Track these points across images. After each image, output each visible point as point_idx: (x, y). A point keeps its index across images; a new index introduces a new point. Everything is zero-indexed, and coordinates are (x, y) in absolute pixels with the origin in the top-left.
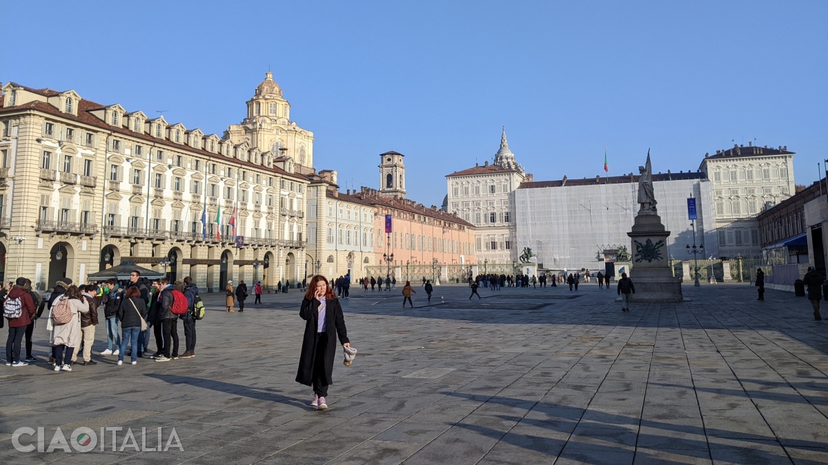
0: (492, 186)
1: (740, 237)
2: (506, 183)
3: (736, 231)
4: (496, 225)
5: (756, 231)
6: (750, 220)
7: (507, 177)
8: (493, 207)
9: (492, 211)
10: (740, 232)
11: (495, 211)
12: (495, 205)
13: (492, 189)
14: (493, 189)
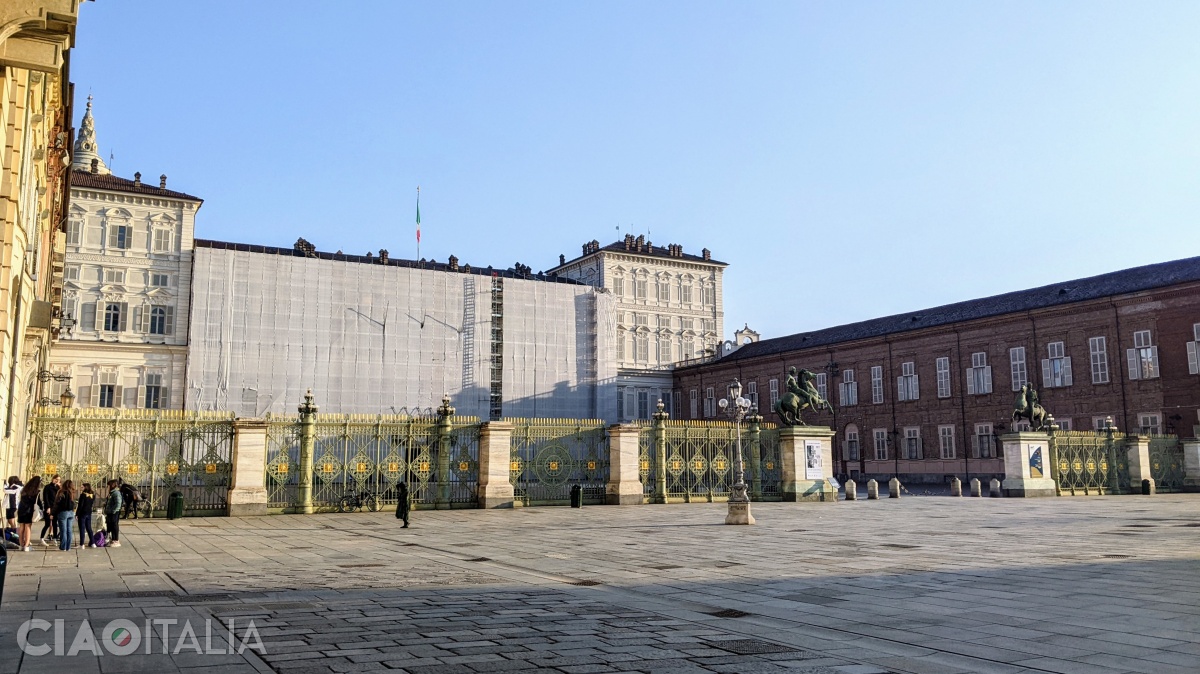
0: (122, 229)
1: (646, 404)
2: (166, 227)
3: (640, 394)
4: (121, 339)
5: (669, 395)
6: (656, 374)
7: (171, 212)
8: (120, 289)
9: (114, 298)
10: (646, 394)
11: (125, 299)
12: (127, 283)
13: (121, 238)
14: (123, 237)
